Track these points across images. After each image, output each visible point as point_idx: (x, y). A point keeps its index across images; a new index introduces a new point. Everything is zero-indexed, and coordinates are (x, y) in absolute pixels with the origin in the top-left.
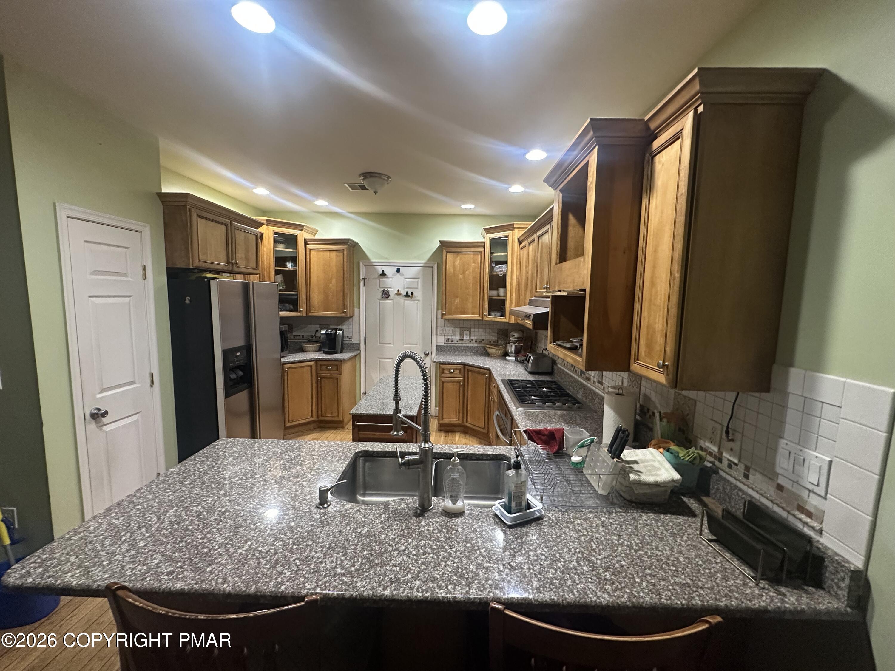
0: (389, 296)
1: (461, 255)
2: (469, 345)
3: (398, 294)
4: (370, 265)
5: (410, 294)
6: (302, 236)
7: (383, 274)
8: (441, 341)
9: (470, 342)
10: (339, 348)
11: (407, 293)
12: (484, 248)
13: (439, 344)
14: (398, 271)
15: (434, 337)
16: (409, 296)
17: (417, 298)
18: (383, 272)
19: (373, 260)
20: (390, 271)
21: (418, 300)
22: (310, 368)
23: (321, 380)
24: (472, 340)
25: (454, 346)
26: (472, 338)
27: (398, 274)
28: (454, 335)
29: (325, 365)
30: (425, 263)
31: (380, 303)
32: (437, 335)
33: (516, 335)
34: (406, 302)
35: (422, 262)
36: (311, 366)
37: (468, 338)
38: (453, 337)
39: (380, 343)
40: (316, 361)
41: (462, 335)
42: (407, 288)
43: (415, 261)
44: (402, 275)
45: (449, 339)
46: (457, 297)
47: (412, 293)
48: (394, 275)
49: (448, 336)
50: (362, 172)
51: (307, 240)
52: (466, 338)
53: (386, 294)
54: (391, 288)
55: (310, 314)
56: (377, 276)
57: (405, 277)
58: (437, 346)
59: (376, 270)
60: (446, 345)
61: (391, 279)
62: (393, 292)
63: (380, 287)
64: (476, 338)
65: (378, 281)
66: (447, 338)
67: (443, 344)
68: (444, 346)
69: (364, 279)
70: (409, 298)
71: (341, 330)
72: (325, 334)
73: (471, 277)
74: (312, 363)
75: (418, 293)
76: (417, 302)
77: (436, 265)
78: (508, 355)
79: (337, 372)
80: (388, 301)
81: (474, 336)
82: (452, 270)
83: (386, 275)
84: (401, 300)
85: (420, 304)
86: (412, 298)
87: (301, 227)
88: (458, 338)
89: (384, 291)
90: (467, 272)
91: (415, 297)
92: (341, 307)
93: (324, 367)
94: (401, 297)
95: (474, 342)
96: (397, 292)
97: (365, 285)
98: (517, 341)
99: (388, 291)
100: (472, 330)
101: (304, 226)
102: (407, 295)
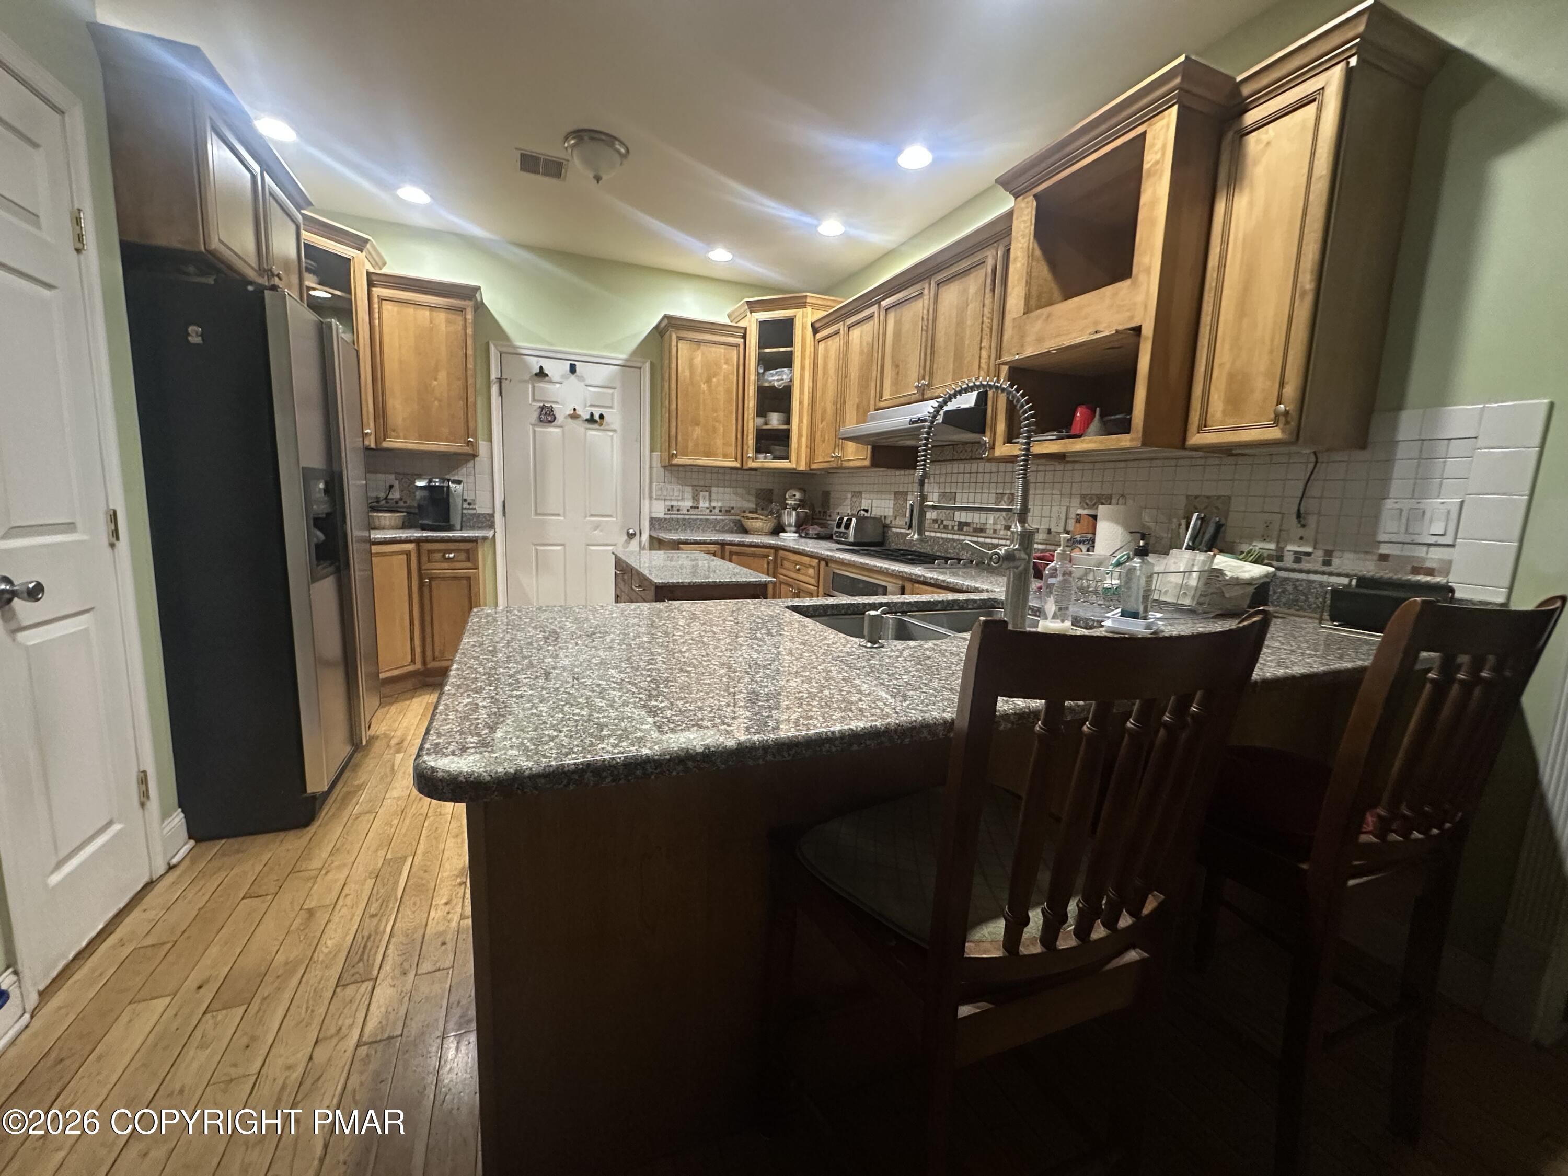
0: (555, 418)
1: (703, 347)
2: (708, 517)
3: (574, 416)
4: (511, 353)
5: (597, 417)
6: (361, 265)
7: (541, 374)
8: (659, 510)
9: (711, 511)
10: (456, 519)
11: (592, 415)
12: (744, 337)
13: (654, 515)
14: (573, 369)
15: (646, 503)
16: (596, 422)
17: (613, 427)
18: (541, 368)
19: (519, 343)
20: (555, 369)
21: (615, 431)
22: (405, 556)
23: (430, 582)
24: (714, 508)
25: (684, 519)
26: (713, 504)
27: (573, 377)
28: (683, 499)
29: (439, 551)
30: (626, 360)
31: (534, 432)
32: (651, 498)
33: (798, 495)
34: (591, 433)
35: (621, 356)
36: (408, 554)
37: (707, 505)
38: (680, 503)
39: (537, 514)
40: (418, 542)
41: (695, 498)
42: (591, 406)
43: (605, 354)
44: (581, 379)
45: (672, 506)
46: (698, 425)
47: (602, 417)
48: (563, 376)
49: (671, 500)
50: (575, 127)
51: (374, 278)
52: (703, 504)
53: (547, 415)
54: (557, 403)
55: (385, 445)
56: (527, 377)
57: (588, 382)
58: (652, 519)
59: (526, 366)
60: (668, 517)
61: (558, 385)
62: (562, 412)
63: (534, 400)
64: (720, 504)
65: (530, 386)
66: (668, 503)
67: (661, 516)
68: (665, 519)
69: (500, 380)
70: (596, 426)
71: (459, 482)
72: (428, 488)
73: (721, 389)
74: (410, 547)
75: (614, 417)
76: (611, 434)
77: (648, 365)
78: (785, 531)
79: (469, 565)
80: (552, 430)
81: (717, 501)
82: (687, 373)
83: (547, 375)
84: (579, 428)
85: (617, 438)
86: (601, 425)
87: (360, 244)
88: (689, 504)
89: (542, 408)
90: (714, 380)
91: (608, 424)
92: (461, 430)
93: (438, 556)
94: (578, 422)
95: (717, 511)
96: (572, 412)
97: (501, 394)
98: (799, 506)
99: (551, 409)
100: (714, 489)
101: (367, 241)
102: (591, 420)
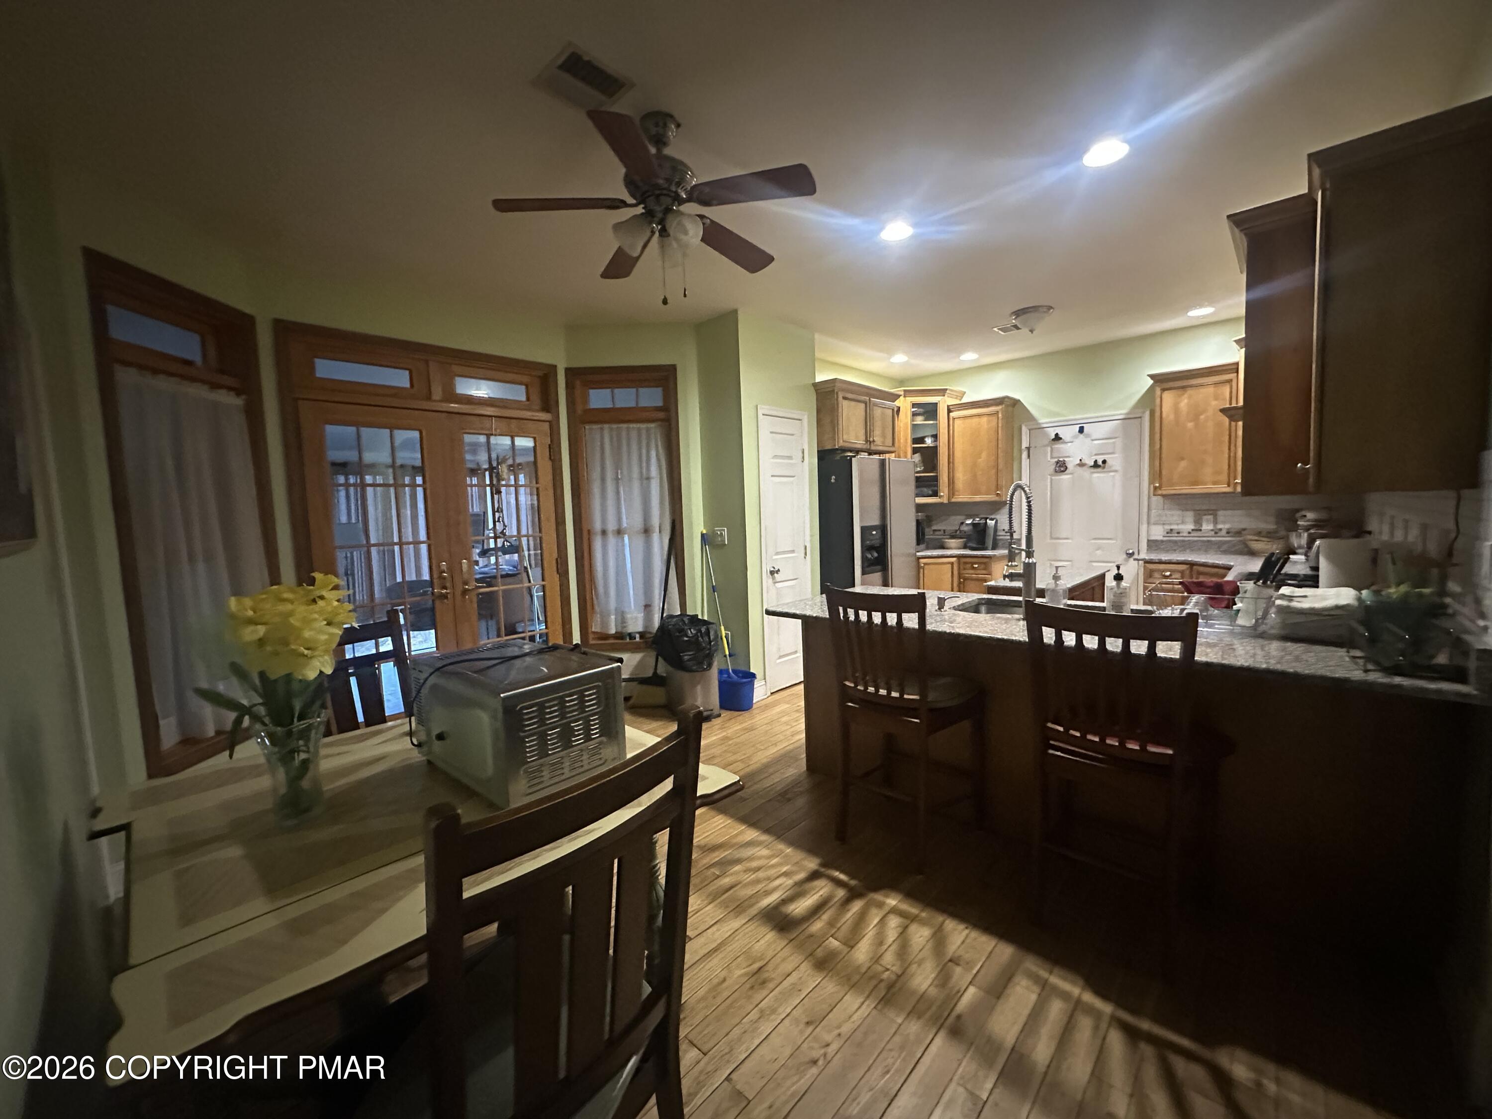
0: (1066, 468)
1: (1190, 392)
2: (1213, 539)
3: (1081, 464)
4: (1037, 429)
5: (1100, 463)
6: (943, 402)
7: (1057, 438)
8: (1158, 533)
9: (1216, 533)
10: (990, 542)
11: (1096, 461)
12: (1237, 372)
13: (1153, 538)
14: (1081, 430)
15: (1144, 527)
16: (1099, 466)
17: (1113, 468)
18: (1057, 435)
19: (1040, 421)
20: (1067, 433)
21: (1116, 471)
22: (950, 565)
23: (964, 582)
24: (1221, 530)
25: (1183, 541)
26: (1219, 526)
27: (1081, 436)
28: (1183, 523)
29: (971, 563)
30: (1127, 414)
31: (1051, 480)
32: (1148, 523)
33: (1310, 515)
34: (1095, 475)
35: (1122, 412)
36: (952, 564)
37: (1211, 527)
38: (1181, 527)
39: (1052, 538)
40: (959, 557)
41: (1198, 521)
42: (1096, 455)
43: (1106, 414)
44: (1088, 436)
45: (1171, 530)
46: (1182, 459)
47: (1104, 462)
48: (1075, 437)
49: (1170, 524)
51: (951, 407)
52: (1207, 526)
53: (1061, 467)
54: (1068, 457)
55: (953, 500)
56: (1046, 442)
57: (1093, 438)
58: (1148, 541)
59: (1046, 435)
60: (1165, 539)
61: (1069, 444)
62: (1071, 463)
63: (1052, 458)
64: (1227, 526)
65: (1049, 449)
66: (1168, 527)
67: (1160, 538)
68: (1162, 541)
69: (1028, 449)
70: (1099, 470)
71: (992, 519)
72: (973, 524)
73: (1210, 424)
74: (954, 560)
75: (1115, 461)
76: (1112, 474)
77: (1148, 413)
78: (1295, 553)
79: (984, 572)
80: (1064, 477)
81: (1224, 523)
82: (1172, 417)
83: (1061, 439)
84: (1086, 473)
85: (1118, 477)
86: (1104, 468)
87: (942, 392)
88: (1191, 527)
89: (1057, 462)
90: (1202, 417)
91: (1111, 467)
92: (994, 488)
93: (969, 566)
94: (1085, 468)
95: (1224, 533)
96: (1078, 462)
97: (1029, 456)
98: (1312, 527)
99: (1064, 462)
100: (1220, 513)
101: (946, 389)
102: (1096, 465)
